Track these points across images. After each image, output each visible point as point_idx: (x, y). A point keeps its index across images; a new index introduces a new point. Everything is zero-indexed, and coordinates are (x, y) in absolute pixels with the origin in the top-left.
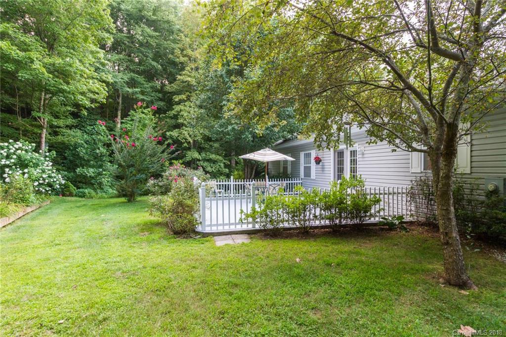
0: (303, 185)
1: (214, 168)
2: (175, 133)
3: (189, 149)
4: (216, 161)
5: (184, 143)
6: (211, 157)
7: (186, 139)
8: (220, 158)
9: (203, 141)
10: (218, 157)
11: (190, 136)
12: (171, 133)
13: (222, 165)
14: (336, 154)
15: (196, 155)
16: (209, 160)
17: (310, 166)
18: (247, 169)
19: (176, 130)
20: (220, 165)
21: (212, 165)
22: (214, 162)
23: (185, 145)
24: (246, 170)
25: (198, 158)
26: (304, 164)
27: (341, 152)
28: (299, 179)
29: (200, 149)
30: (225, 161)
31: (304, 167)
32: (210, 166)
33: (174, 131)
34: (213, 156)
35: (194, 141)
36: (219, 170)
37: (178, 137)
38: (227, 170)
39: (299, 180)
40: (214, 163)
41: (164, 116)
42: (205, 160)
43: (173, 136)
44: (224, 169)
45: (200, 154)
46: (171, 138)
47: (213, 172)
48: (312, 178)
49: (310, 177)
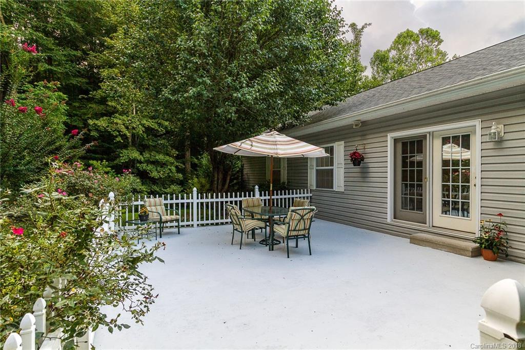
0: (313, 201)
1: (162, 173)
2: (102, 123)
3: (125, 147)
4: (164, 164)
5: (116, 137)
6: (157, 157)
7: (119, 131)
8: (171, 160)
9: (145, 136)
10: (167, 158)
11: (127, 128)
12: (96, 122)
13: (174, 169)
14: (400, 146)
15: (135, 154)
16: (155, 163)
17: (332, 170)
18: (218, 175)
19: (105, 118)
20: (170, 169)
21: (159, 168)
22: (163, 165)
23: (119, 139)
24: (216, 176)
25: (139, 159)
26: (317, 166)
27: (412, 143)
28: (307, 191)
29: (142, 148)
30: (177, 164)
31: (317, 170)
32: (156, 170)
33: (102, 119)
34: (160, 157)
35: (133, 135)
36: (169, 176)
37: (107, 127)
38: (180, 176)
39: (307, 193)
40: (162, 167)
41: (86, 97)
42: (148, 162)
43: (99, 126)
44: (176, 174)
45: (141, 154)
46: (97, 130)
47: (161, 178)
48: (335, 188)
49: (332, 187)
